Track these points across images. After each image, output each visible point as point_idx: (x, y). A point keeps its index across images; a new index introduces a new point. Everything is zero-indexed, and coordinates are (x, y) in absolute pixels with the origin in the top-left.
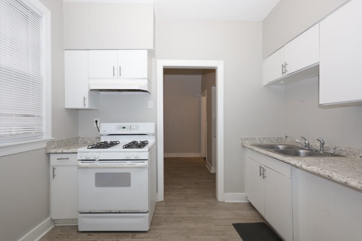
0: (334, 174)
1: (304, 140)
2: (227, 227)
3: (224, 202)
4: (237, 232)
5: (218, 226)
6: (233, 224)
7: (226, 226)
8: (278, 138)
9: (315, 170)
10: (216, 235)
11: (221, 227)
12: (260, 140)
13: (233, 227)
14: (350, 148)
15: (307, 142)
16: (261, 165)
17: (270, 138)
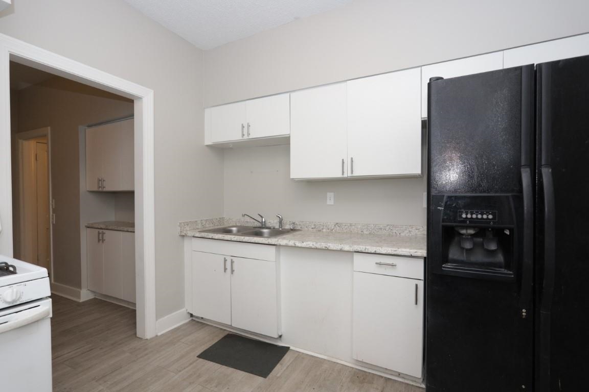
0: (330, 244)
1: (261, 218)
2: (195, 364)
3: (157, 336)
4: (212, 363)
5: (180, 371)
6: (197, 357)
7: (191, 364)
8: (220, 218)
9: (311, 245)
10: (190, 383)
11: (186, 369)
12: (202, 223)
13: (201, 360)
14: (303, 222)
15: (264, 220)
16: (225, 256)
17: (212, 220)
